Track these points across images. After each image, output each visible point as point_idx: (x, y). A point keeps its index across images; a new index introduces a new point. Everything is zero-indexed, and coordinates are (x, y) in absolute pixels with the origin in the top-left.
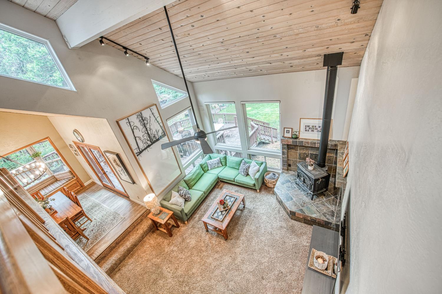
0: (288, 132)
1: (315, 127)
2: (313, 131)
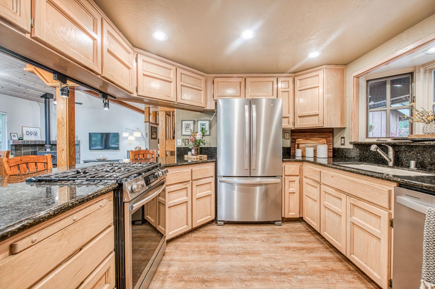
0: (14, 136)
1: (32, 132)
2: (31, 135)
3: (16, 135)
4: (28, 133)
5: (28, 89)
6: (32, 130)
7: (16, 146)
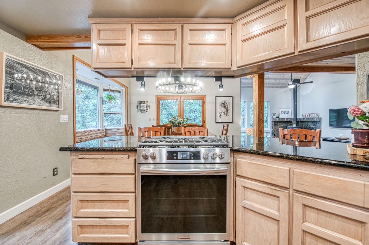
2: (285, 114)
3: (275, 114)
4: (282, 113)
5: (281, 81)
6: (285, 110)
7: (275, 122)
